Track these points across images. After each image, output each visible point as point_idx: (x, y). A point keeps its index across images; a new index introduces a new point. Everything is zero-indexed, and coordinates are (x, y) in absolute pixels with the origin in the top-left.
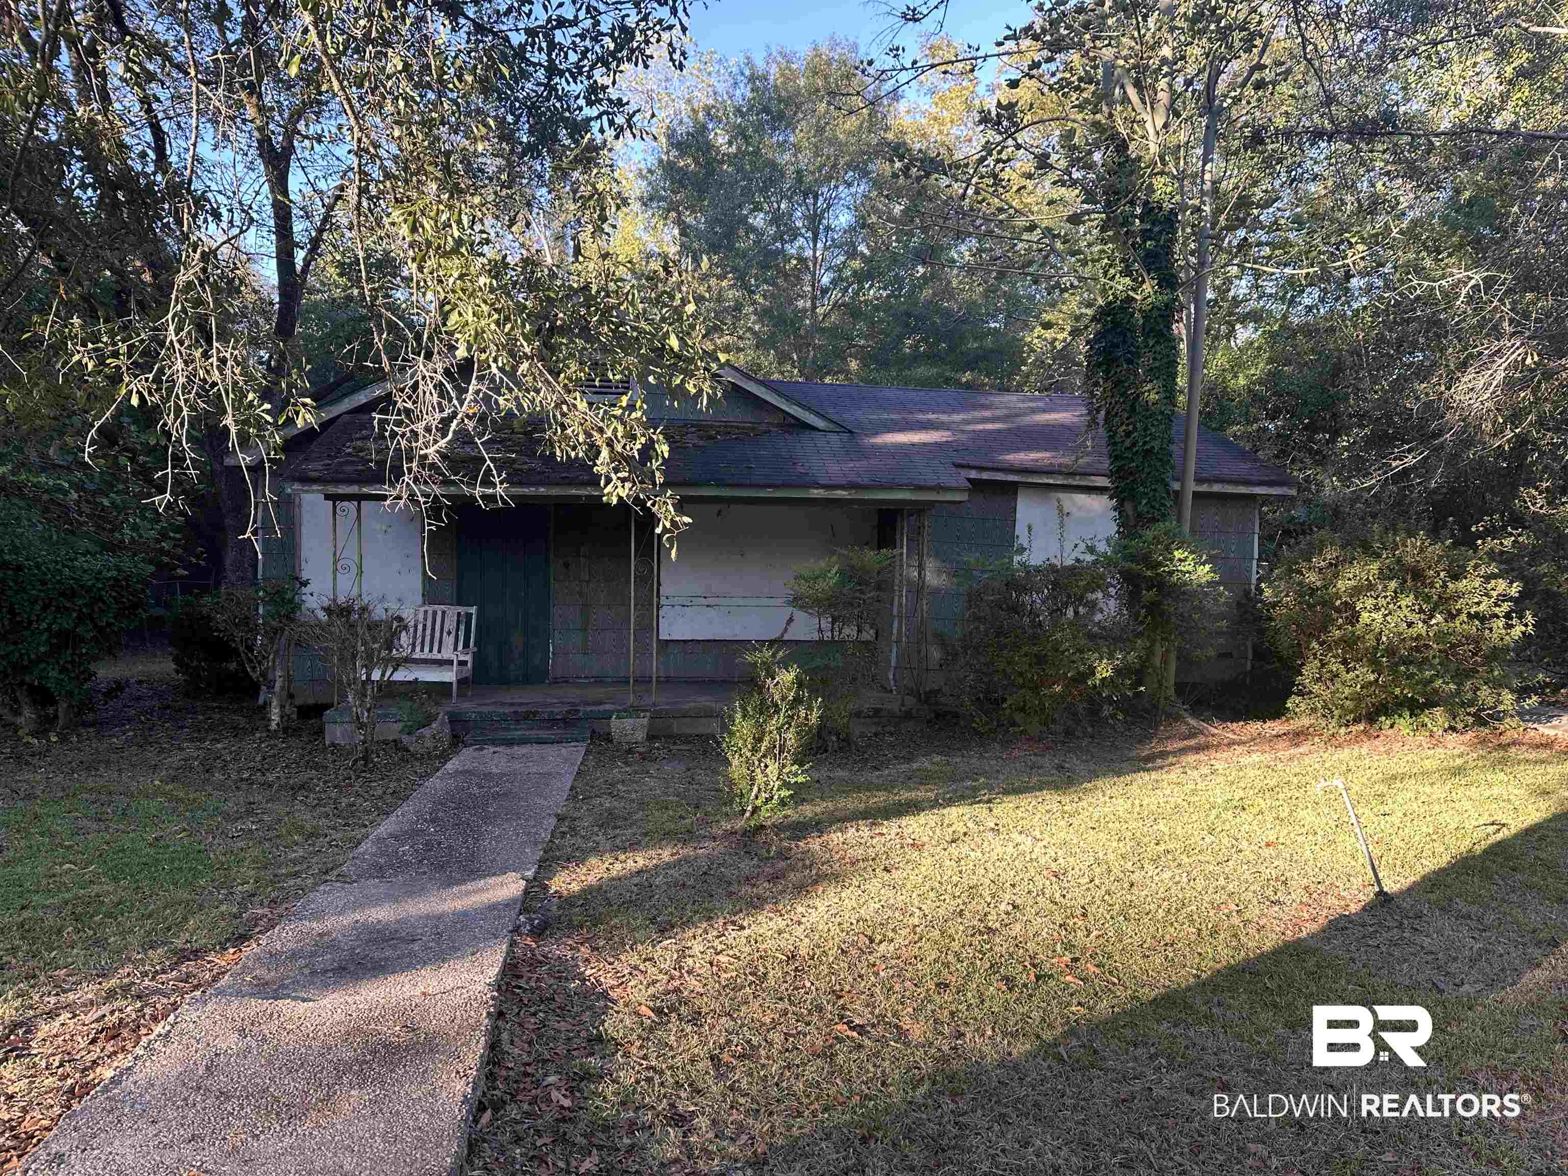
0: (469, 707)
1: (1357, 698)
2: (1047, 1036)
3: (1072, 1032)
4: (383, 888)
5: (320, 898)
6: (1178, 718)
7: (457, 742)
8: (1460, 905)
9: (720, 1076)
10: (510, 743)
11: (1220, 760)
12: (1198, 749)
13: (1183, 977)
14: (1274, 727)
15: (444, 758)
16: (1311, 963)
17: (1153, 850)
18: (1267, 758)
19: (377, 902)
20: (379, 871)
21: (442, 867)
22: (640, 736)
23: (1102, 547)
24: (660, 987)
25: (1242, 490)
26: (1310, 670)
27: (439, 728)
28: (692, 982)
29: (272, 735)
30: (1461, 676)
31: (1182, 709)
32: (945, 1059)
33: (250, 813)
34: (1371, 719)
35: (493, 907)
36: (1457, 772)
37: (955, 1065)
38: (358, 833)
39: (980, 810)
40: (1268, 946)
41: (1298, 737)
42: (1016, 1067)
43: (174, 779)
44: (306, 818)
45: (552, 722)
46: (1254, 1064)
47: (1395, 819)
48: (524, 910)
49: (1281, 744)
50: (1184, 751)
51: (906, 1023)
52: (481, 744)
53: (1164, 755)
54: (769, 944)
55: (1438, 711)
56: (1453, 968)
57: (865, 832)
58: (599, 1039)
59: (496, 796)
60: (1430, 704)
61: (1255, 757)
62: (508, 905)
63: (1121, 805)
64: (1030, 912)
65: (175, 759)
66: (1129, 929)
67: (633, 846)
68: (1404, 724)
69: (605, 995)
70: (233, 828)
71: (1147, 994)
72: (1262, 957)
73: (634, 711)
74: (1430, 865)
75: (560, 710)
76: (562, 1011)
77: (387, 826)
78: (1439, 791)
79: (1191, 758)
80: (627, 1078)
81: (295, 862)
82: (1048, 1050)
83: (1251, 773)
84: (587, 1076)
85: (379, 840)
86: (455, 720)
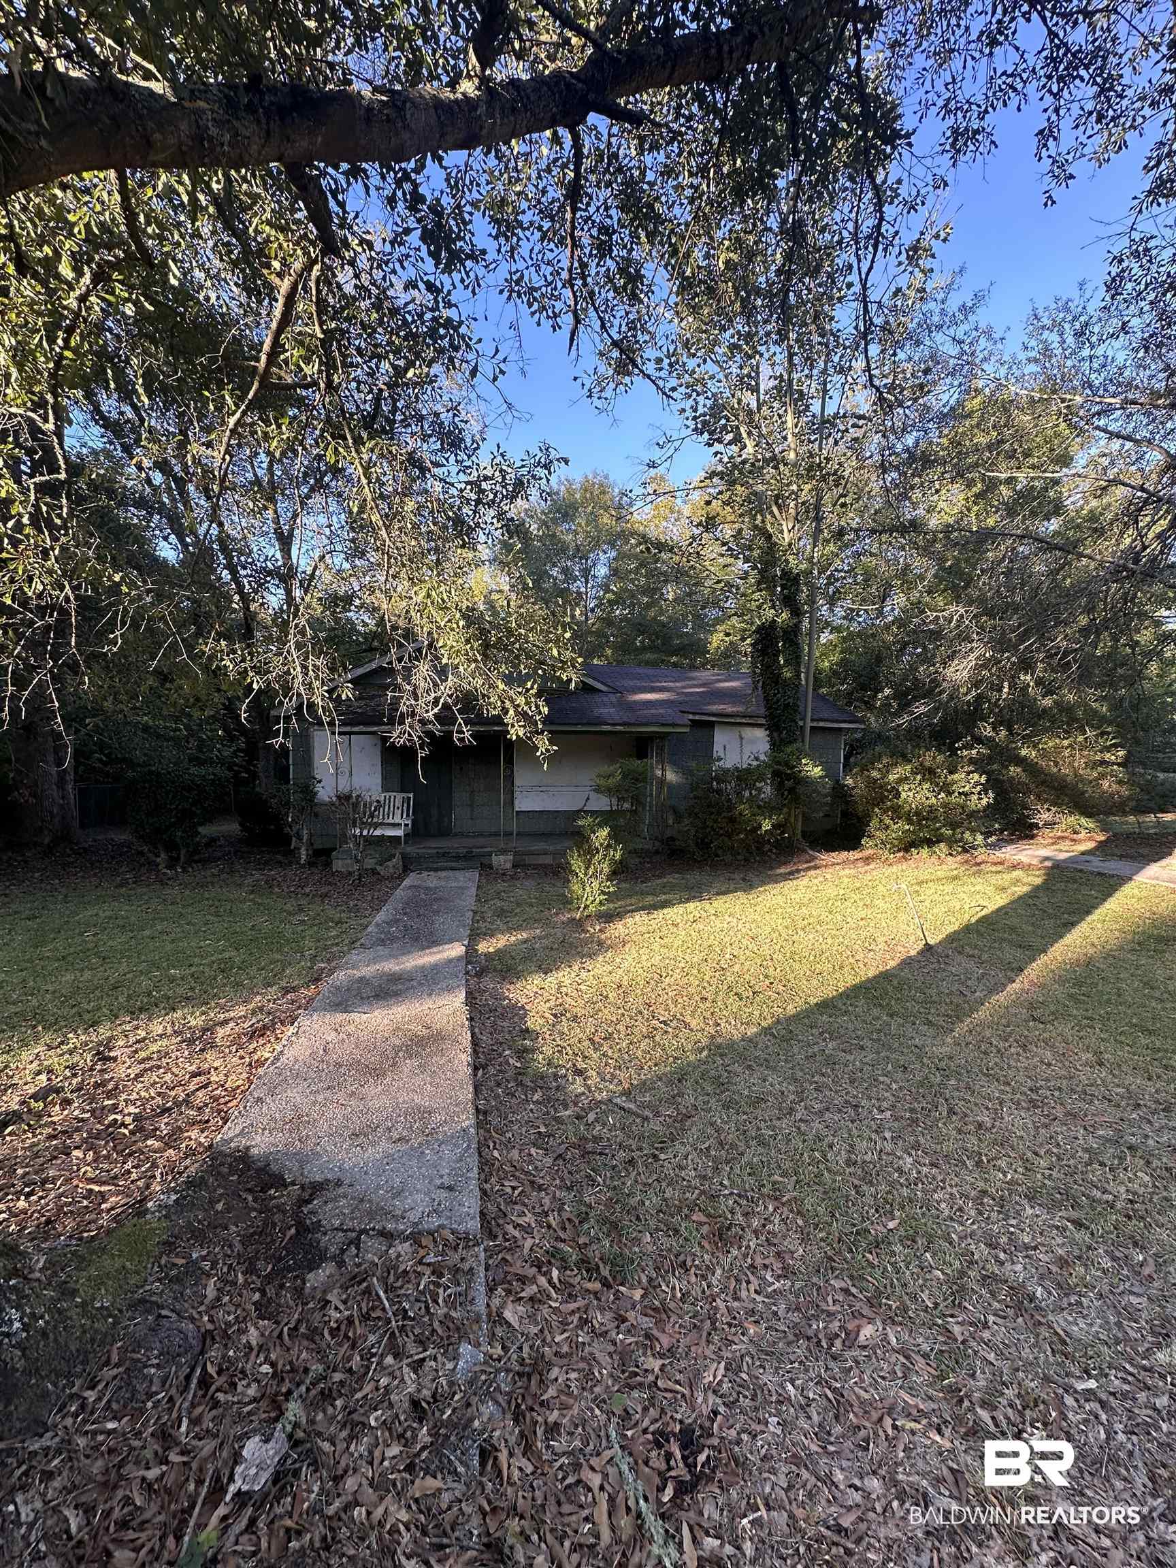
0: (411, 850)
1: (899, 839)
2: (764, 1024)
3: (778, 1021)
4: (387, 951)
5: (354, 957)
6: (804, 851)
7: (406, 870)
8: (968, 950)
9: (596, 1050)
10: (436, 870)
11: (829, 873)
12: (816, 868)
13: (830, 992)
14: (854, 855)
15: (401, 878)
16: (895, 982)
17: (802, 924)
18: (853, 872)
19: (386, 958)
20: (382, 942)
21: (417, 940)
22: (508, 865)
23: (762, 757)
24: (552, 1003)
25: (835, 725)
26: (874, 824)
27: (396, 861)
28: (568, 1000)
29: (303, 866)
30: (954, 826)
31: (805, 845)
32: (713, 1037)
33: (301, 910)
34: (907, 850)
35: (450, 961)
36: (956, 878)
37: (719, 1040)
38: (363, 921)
39: (706, 905)
40: (871, 974)
41: (867, 860)
42: (751, 1040)
43: (252, 892)
44: (331, 912)
45: (457, 858)
46: (875, 1036)
47: (927, 903)
48: (468, 963)
49: (860, 864)
50: (809, 869)
51: (688, 1019)
52: (420, 870)
53: (798, 871)
54: (606, 979)
55: (942, 845)
56: (969, 983)
57: (645, 917)
58: (527, 1030)
59: (436, 900)
60: (939, 841)
61: (847, 872)
62: (459, 959)
63: (780, 900)
64: (742, 958)
65: (249, 881)
66: (797, 966)
67: (519, 928)
68: (925, 852)
69: (523, 1008)
70: (295, 920)
71: (813, 1001)
72: (869, 980)
73: (504, 852)
74: (951, 929)
75: (463, 851)
76: (503, 1017)
77: (381, 917)
78: (948, 888)
79: (812, 873)
80: (548, 1051)
81: (334, 938)
82: (767, 1031)
83: (846, 880)
84: (526, 1050)
85: (377, 925)
86: (405, 857)
